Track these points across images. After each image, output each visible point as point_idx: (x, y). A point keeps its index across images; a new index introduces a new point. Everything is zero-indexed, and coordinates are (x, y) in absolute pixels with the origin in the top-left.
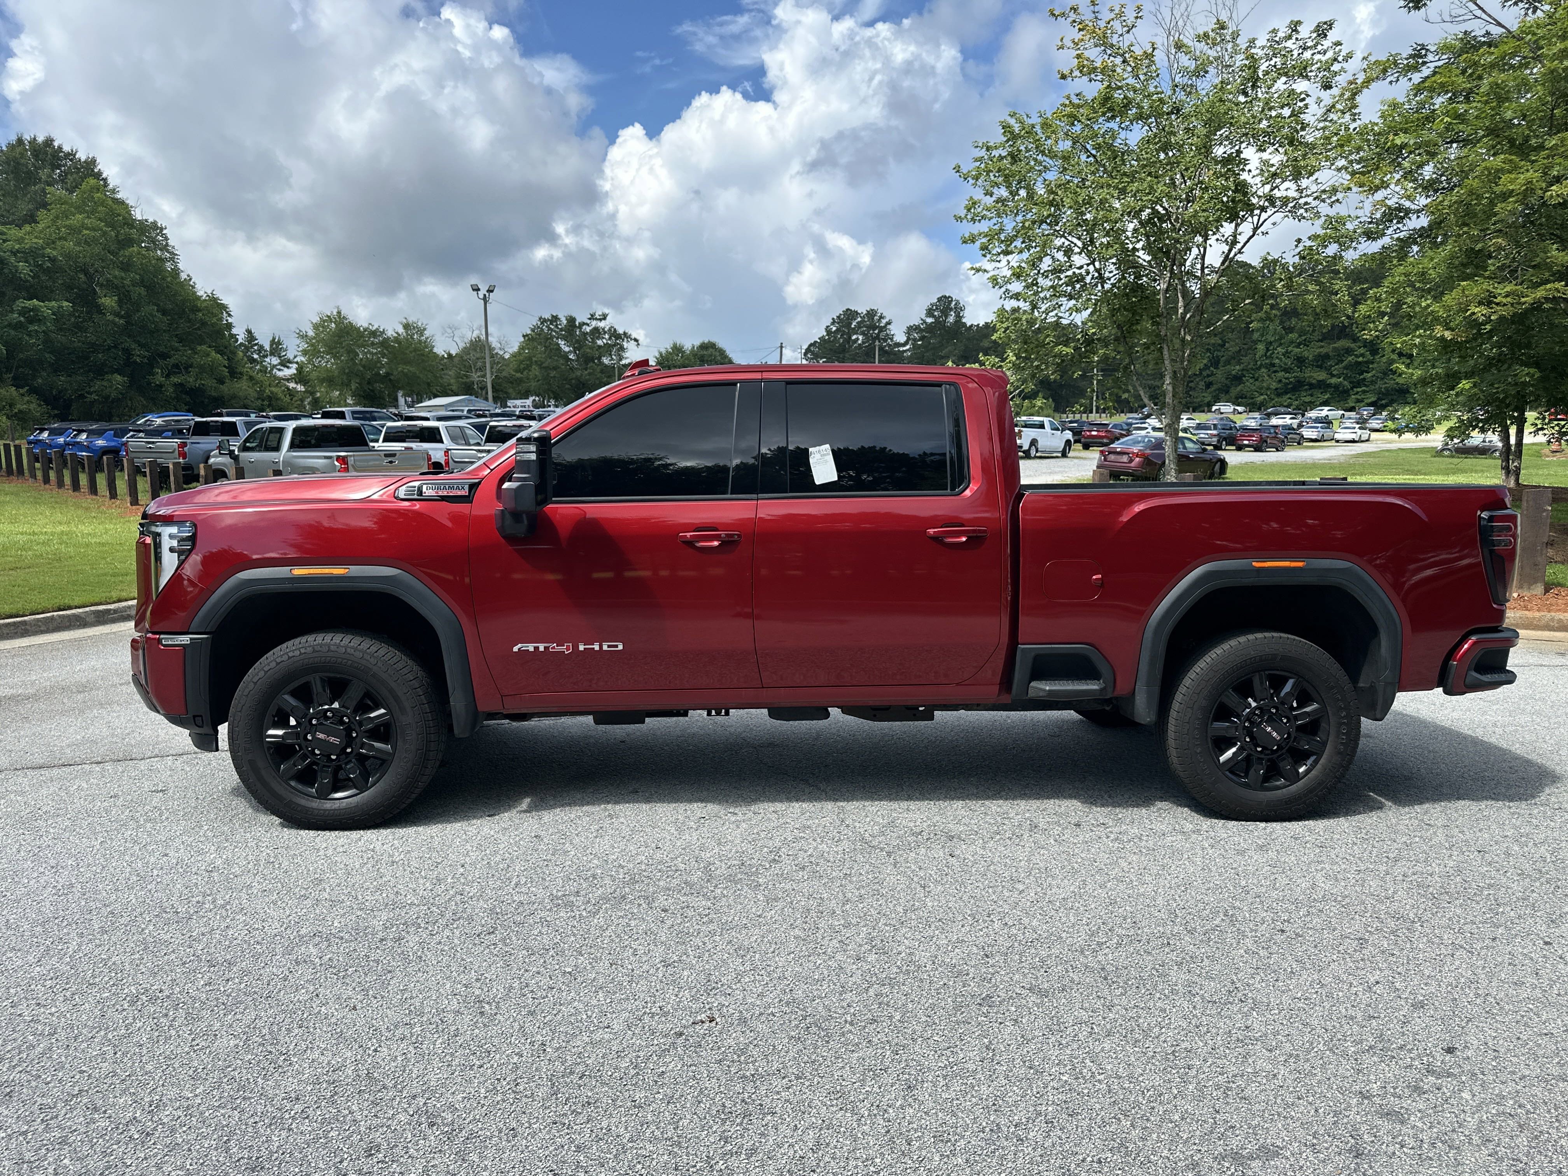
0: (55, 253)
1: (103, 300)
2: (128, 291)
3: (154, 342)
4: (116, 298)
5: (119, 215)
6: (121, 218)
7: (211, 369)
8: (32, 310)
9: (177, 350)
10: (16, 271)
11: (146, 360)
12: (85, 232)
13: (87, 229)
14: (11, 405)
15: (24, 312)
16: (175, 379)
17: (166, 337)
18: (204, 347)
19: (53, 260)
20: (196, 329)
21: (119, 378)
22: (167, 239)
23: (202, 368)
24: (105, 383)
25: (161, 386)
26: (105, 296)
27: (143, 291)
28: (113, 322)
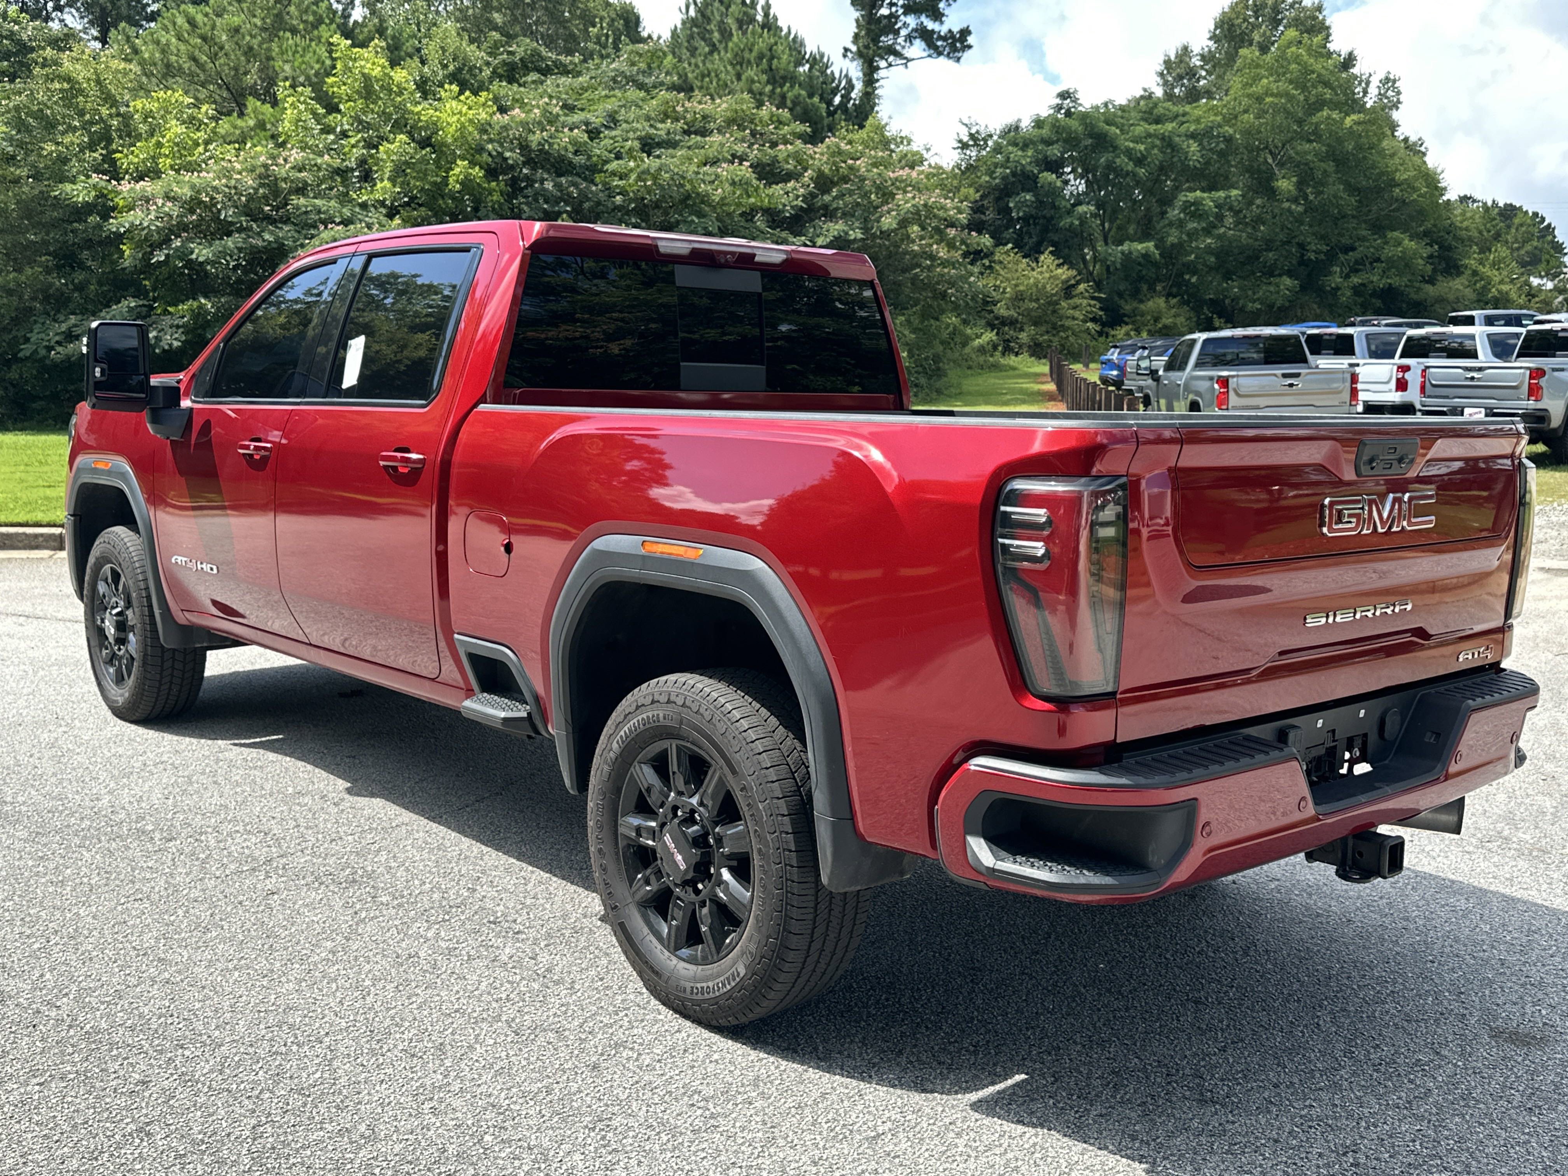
0: (1231, 131)
1: (1280, 183)
2: (1311, 169)
3: (1336, 232)
4: (1294, 179)
5: (1313, 72)
6: (1314, 76)
7: (1404, 264)
8: (1193, 204)
9: (1363, 239)
10: (1186, 158)
11: (1322, 257)
12: (1269, 100)
13: (1272, 95)
14: (1156, 320)
15: (1187, 205)
16: (1355, 280)
17: (1353, 223)
18: (1396, 234)
19: (1229, 140)
20: (1393, 211)
21: (1287, 281)
22: (1399, 93)
23: (1391, 263)
24: (1272, 289)
25: (1338, 288)
26: (1283, 177)
27: (1330, 166)
28: (1289, 210)
